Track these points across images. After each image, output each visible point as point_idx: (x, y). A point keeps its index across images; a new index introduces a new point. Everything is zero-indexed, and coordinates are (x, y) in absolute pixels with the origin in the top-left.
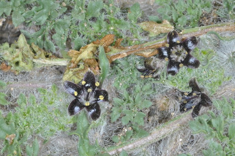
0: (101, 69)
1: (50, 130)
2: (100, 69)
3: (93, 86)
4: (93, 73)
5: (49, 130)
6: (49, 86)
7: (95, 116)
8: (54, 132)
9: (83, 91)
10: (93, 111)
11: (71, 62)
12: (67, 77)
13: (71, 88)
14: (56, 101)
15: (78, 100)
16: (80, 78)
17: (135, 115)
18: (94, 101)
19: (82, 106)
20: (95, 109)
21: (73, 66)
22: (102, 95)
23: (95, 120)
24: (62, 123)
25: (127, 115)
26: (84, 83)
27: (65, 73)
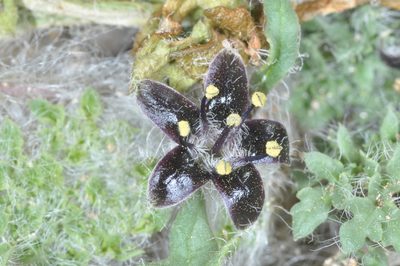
0: (272, 45)
1: (68, 252)
2: (266, 45)
3: (241, 104)
4: (241, 58)
5: (64, 252)
6: (70, 95)
7: (244, 214)
8: (82, 260)
9: (205, 121)
10: (238, 193)
11: (159, 14)
12: (151, 68)
13: (166, 107)
14: (93, 150)
15: (186, 151)
16: (195, 73)
17: (388, 218)
18: (240, 160)
19: (200, 176)
20: (246, 188)
21: (173, 30)
22: (273, 139)
23: (243, 228)
24: (111, 232)
25: (359, 216)
26: (212, 91)
27: (138, 54)
